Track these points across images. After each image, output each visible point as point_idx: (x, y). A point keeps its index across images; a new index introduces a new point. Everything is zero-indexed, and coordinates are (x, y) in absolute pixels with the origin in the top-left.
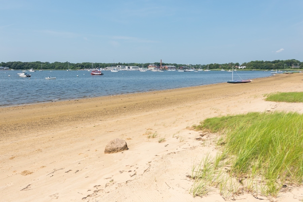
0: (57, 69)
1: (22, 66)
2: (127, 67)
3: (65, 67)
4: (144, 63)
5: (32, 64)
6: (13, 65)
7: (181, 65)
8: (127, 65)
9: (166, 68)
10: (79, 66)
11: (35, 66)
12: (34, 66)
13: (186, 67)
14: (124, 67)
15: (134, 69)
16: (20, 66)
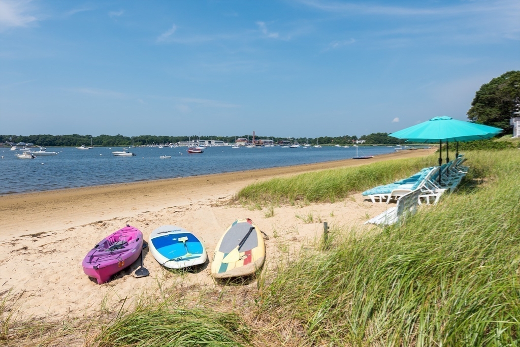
0: (105, 145)
1: (54, 141)
2: (207, 142)
3: (117, 142)
4: (230, 136)
5: (69, 139)
6: (40, 139)
7: (280, 138)
8: (207, 139)
9: (261, 142)
10: (139, 141)
11: (74, 141)
12: (71, 142)
13: (288, 141)
14: (203, 142)
15: (217, 145)
16: (49, 141)
